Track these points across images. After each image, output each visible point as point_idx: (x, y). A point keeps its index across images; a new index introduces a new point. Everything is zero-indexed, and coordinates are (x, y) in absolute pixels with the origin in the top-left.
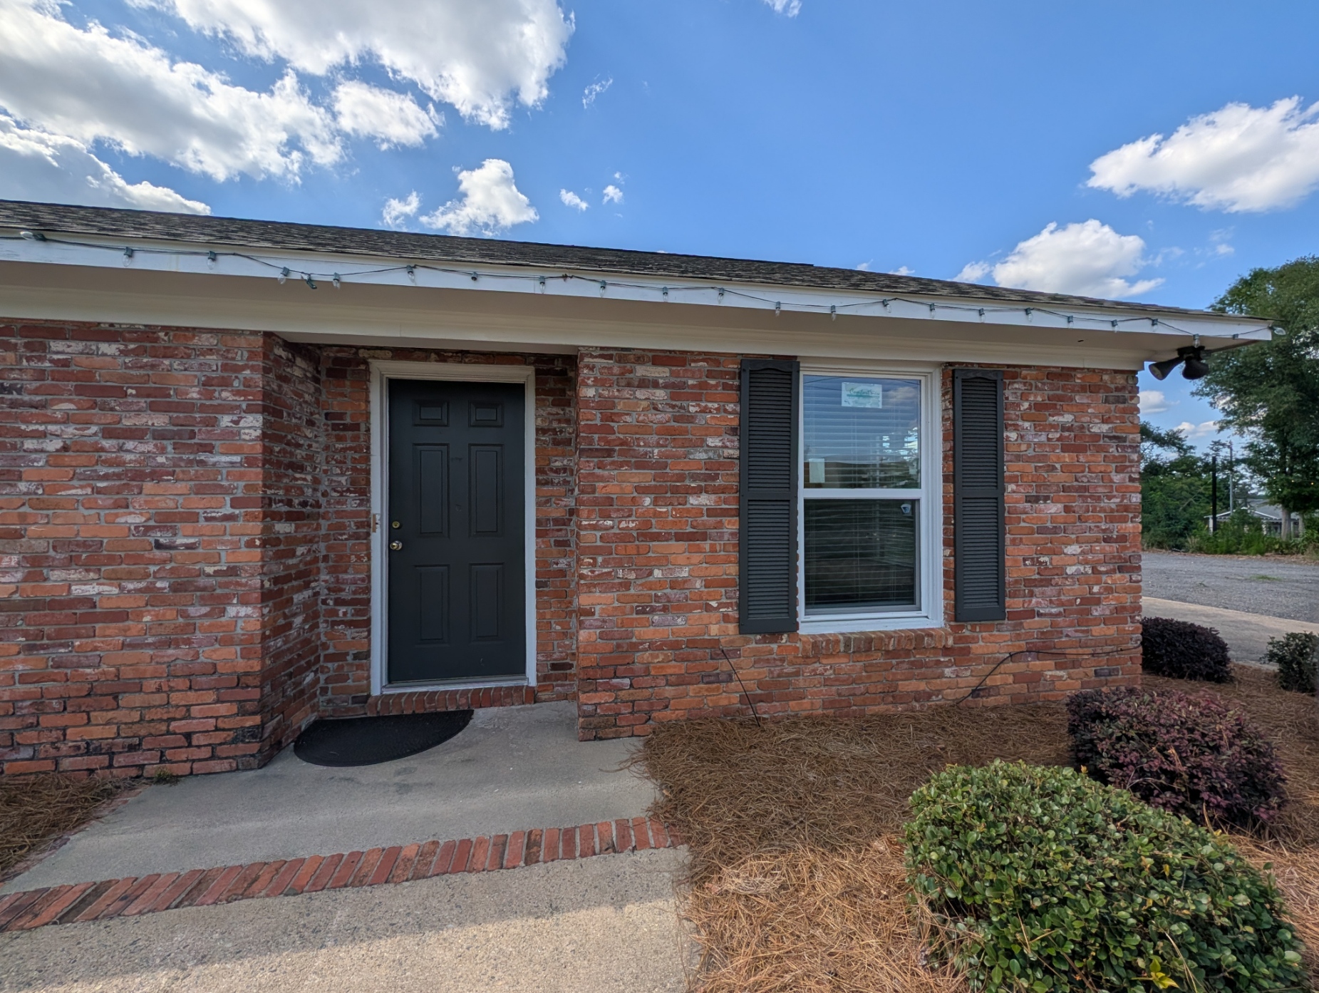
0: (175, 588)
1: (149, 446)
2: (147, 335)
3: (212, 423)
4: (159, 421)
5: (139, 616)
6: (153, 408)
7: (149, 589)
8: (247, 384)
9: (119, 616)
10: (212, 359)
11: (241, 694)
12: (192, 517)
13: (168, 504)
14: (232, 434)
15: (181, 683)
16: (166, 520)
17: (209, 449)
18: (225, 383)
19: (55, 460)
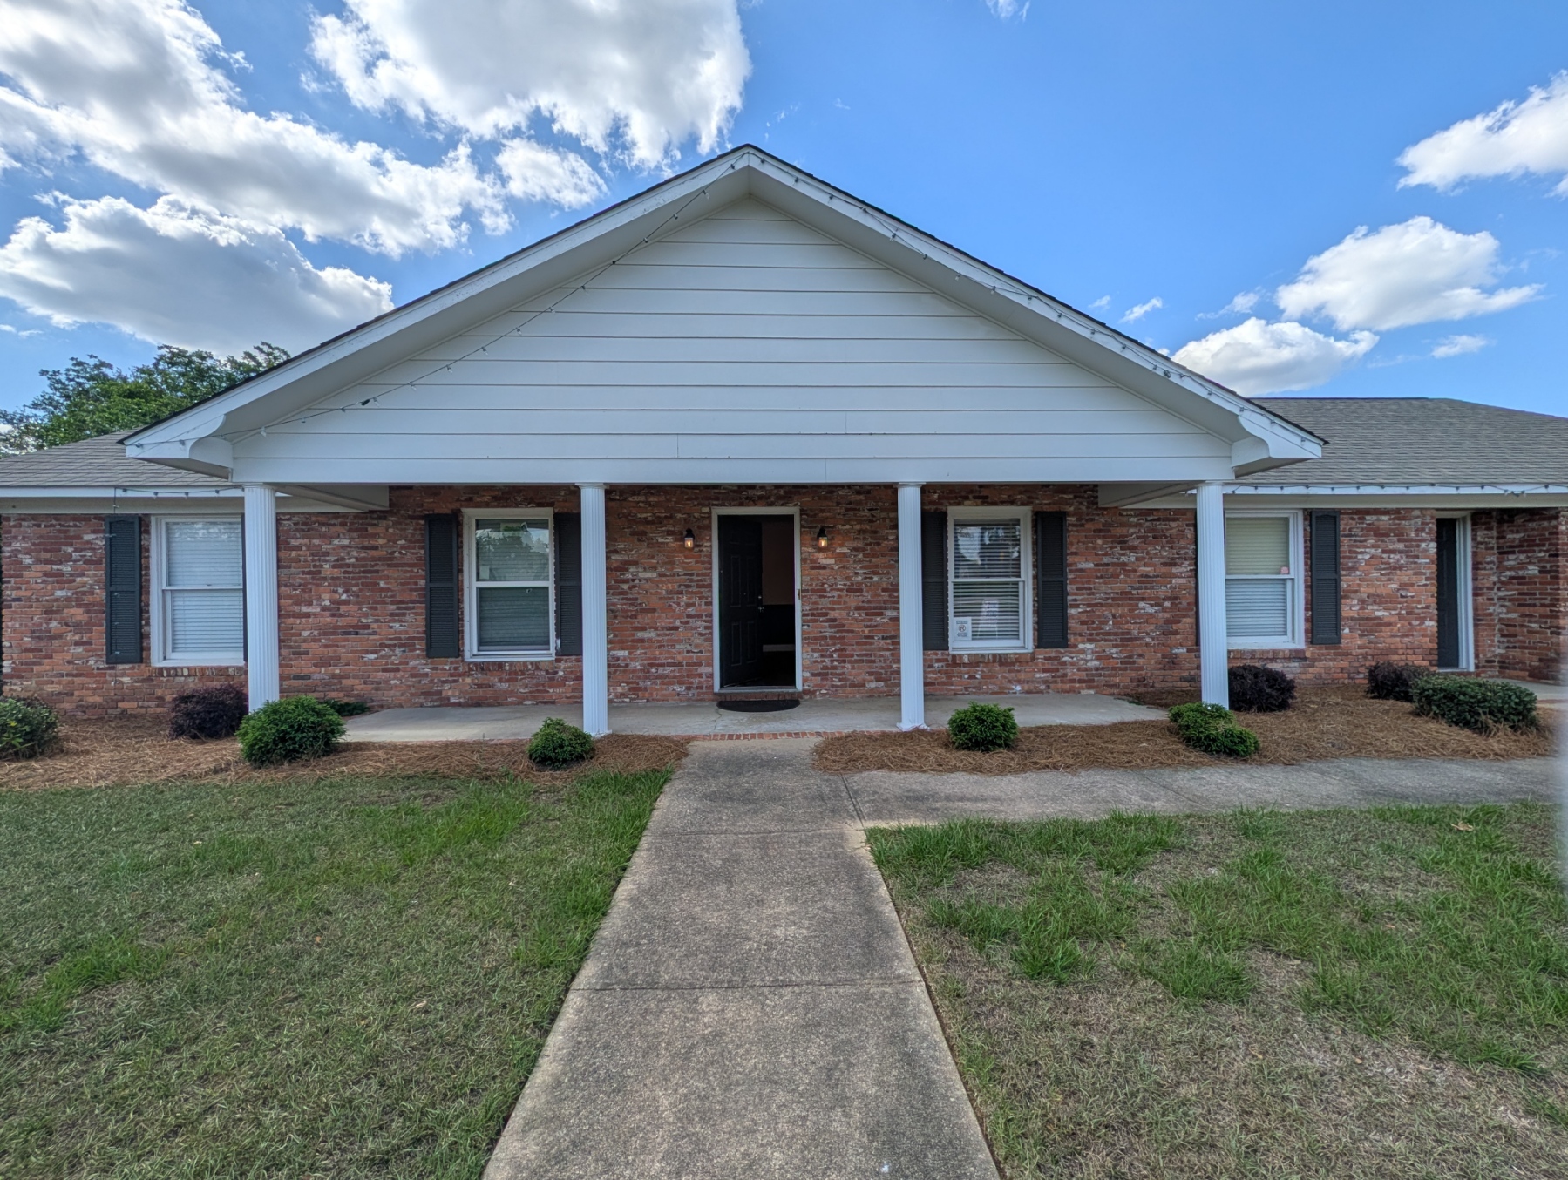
0: (1408, 613)
1: (1398, 556)
2: (1397, 511)
3: (1418, 546)
4: (1401, 546)
5: (1396, 625)
6: (1399, 541)
7: (1399, 614)
8: (1430, 529)
9: (1389, 624)
10: (1419, 520)
11: (1431, 657)
12: (1412, 585)
13: (1405, 579)
14: (1425, 551)
15: (1410, 652)
16: (1403, 586)
17: (1417, 557)
18: (1423, 530)
19: (1368, 562)
